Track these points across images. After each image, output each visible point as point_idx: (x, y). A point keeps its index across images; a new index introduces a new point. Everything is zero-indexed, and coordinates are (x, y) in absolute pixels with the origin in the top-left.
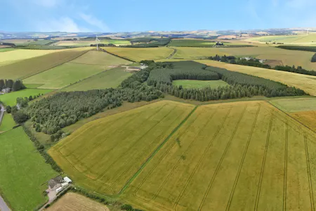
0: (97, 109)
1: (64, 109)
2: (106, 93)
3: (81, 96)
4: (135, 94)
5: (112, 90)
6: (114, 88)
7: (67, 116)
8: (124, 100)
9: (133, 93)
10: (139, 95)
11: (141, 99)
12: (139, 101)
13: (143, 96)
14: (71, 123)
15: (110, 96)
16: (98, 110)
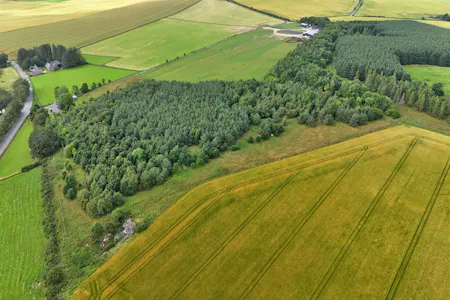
0: (224, 140)
1: (143, 132)
2: (242, 93)
3: (185, 97)
4: (317, 102)
5: (254, 85)
6: (259, 79)
7: (147, 158)
8: (290, 117)
9: (312, 98)
10: (329, 105)
11: (335, 117)
12: (330, 124)
13: (341, 109)
14: (153, 183)
15: (253, 103)
16: (226, 145)
